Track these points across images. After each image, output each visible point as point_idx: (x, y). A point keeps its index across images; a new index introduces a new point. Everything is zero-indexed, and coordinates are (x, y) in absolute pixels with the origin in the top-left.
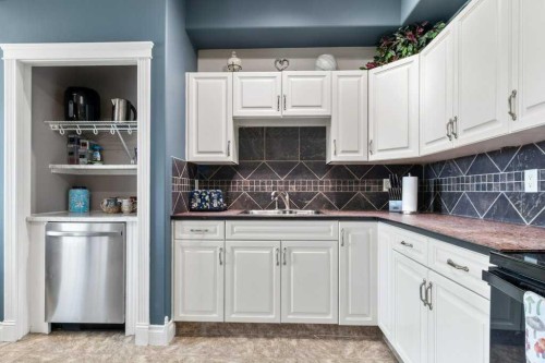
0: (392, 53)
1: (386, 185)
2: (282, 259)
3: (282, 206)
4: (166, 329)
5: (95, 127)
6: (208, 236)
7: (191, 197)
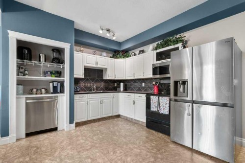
0: (119, 56)
1: (116, 85)
2: (102, 102)
6: (83, 98)
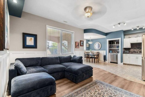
3: (138, 53)
4: (122, 64)
5: (113, 45)
6: (127, 55)
7: (124, 51)
